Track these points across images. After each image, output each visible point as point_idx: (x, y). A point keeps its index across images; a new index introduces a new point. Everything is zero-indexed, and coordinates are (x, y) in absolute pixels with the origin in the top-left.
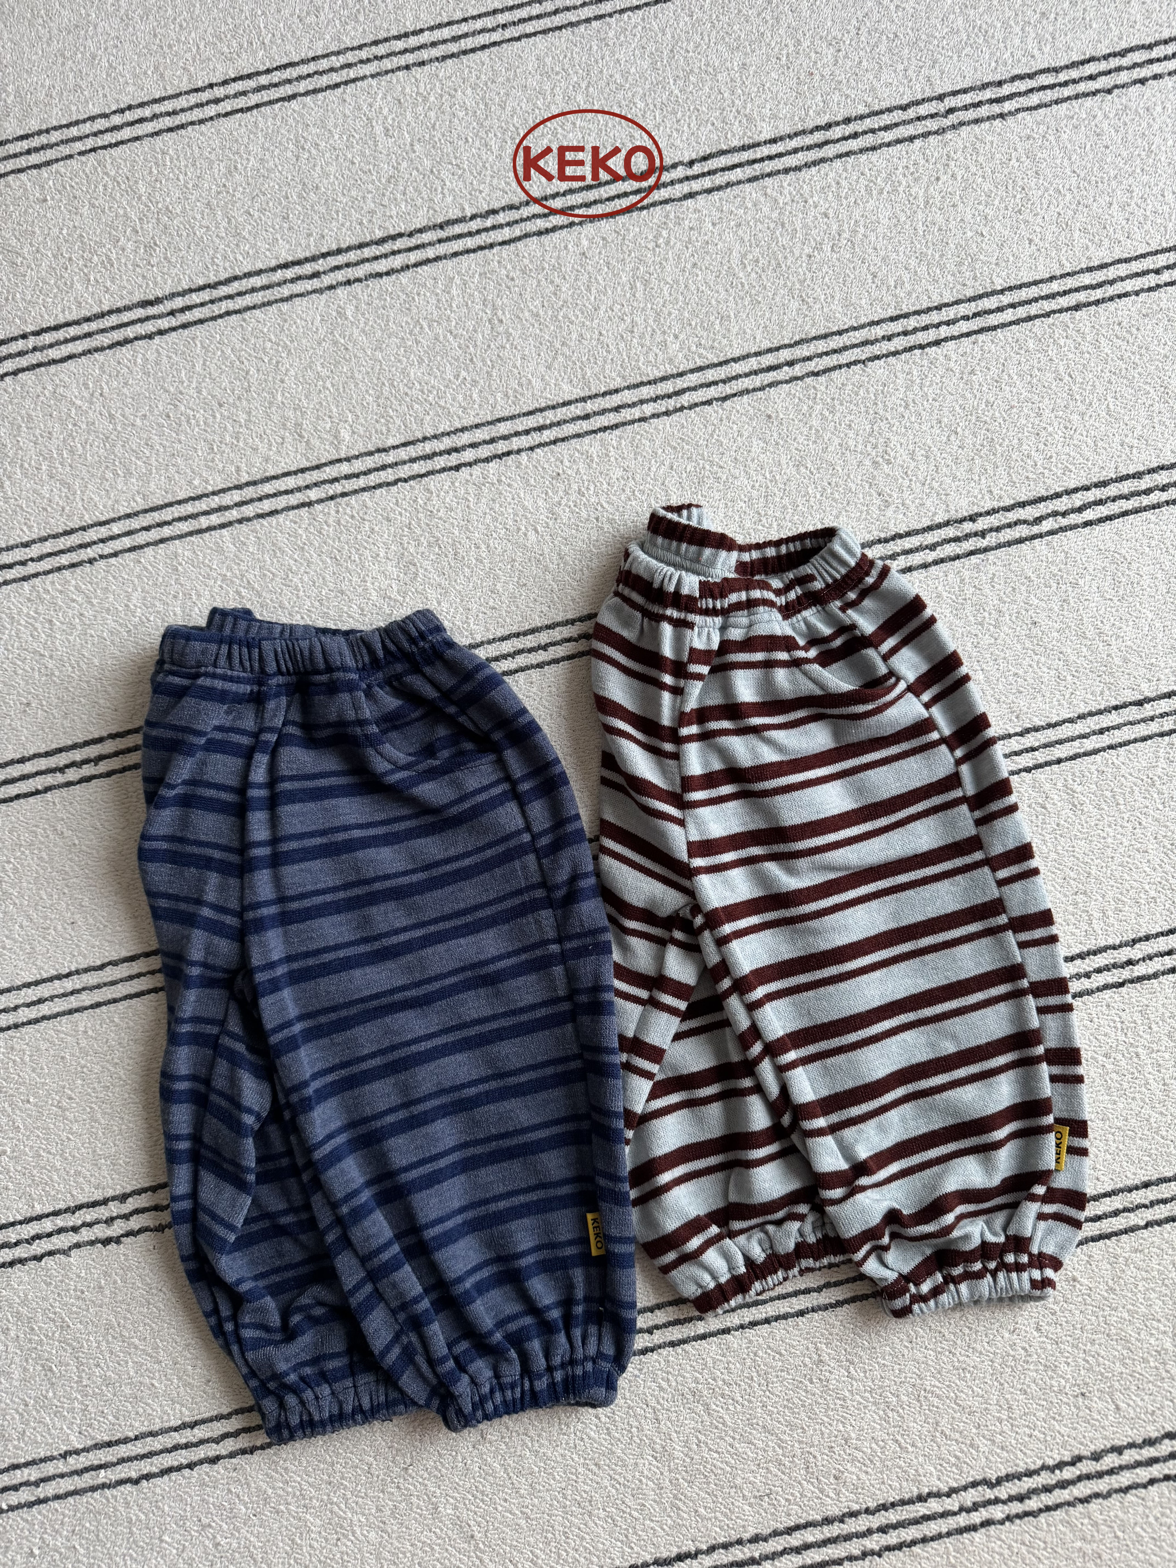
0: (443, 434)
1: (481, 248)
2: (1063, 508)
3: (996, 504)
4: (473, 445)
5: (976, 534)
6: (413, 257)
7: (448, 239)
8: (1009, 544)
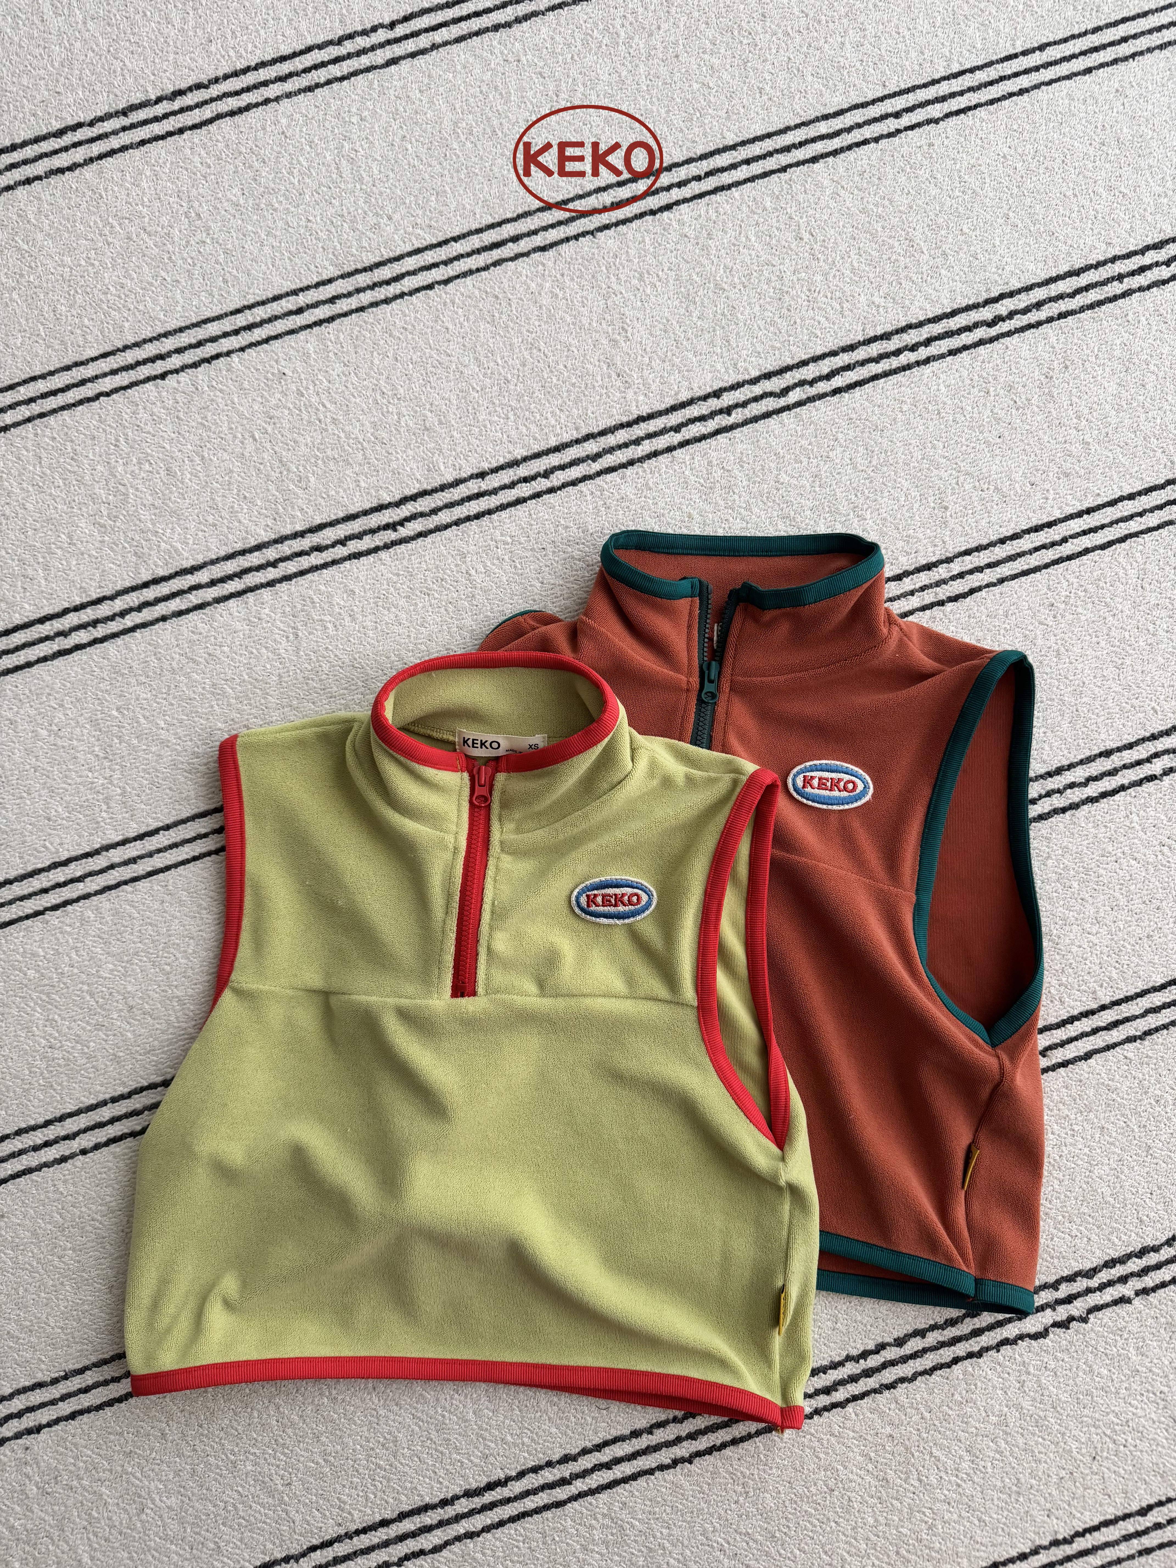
0: (145, 341)
1: (170, 134)
2: (810, 377)
3: (740, 378)
4: (179, 351)
5: (721, 411)
6: (97, 148)
7: (133, 126)
8: (755, 419)
